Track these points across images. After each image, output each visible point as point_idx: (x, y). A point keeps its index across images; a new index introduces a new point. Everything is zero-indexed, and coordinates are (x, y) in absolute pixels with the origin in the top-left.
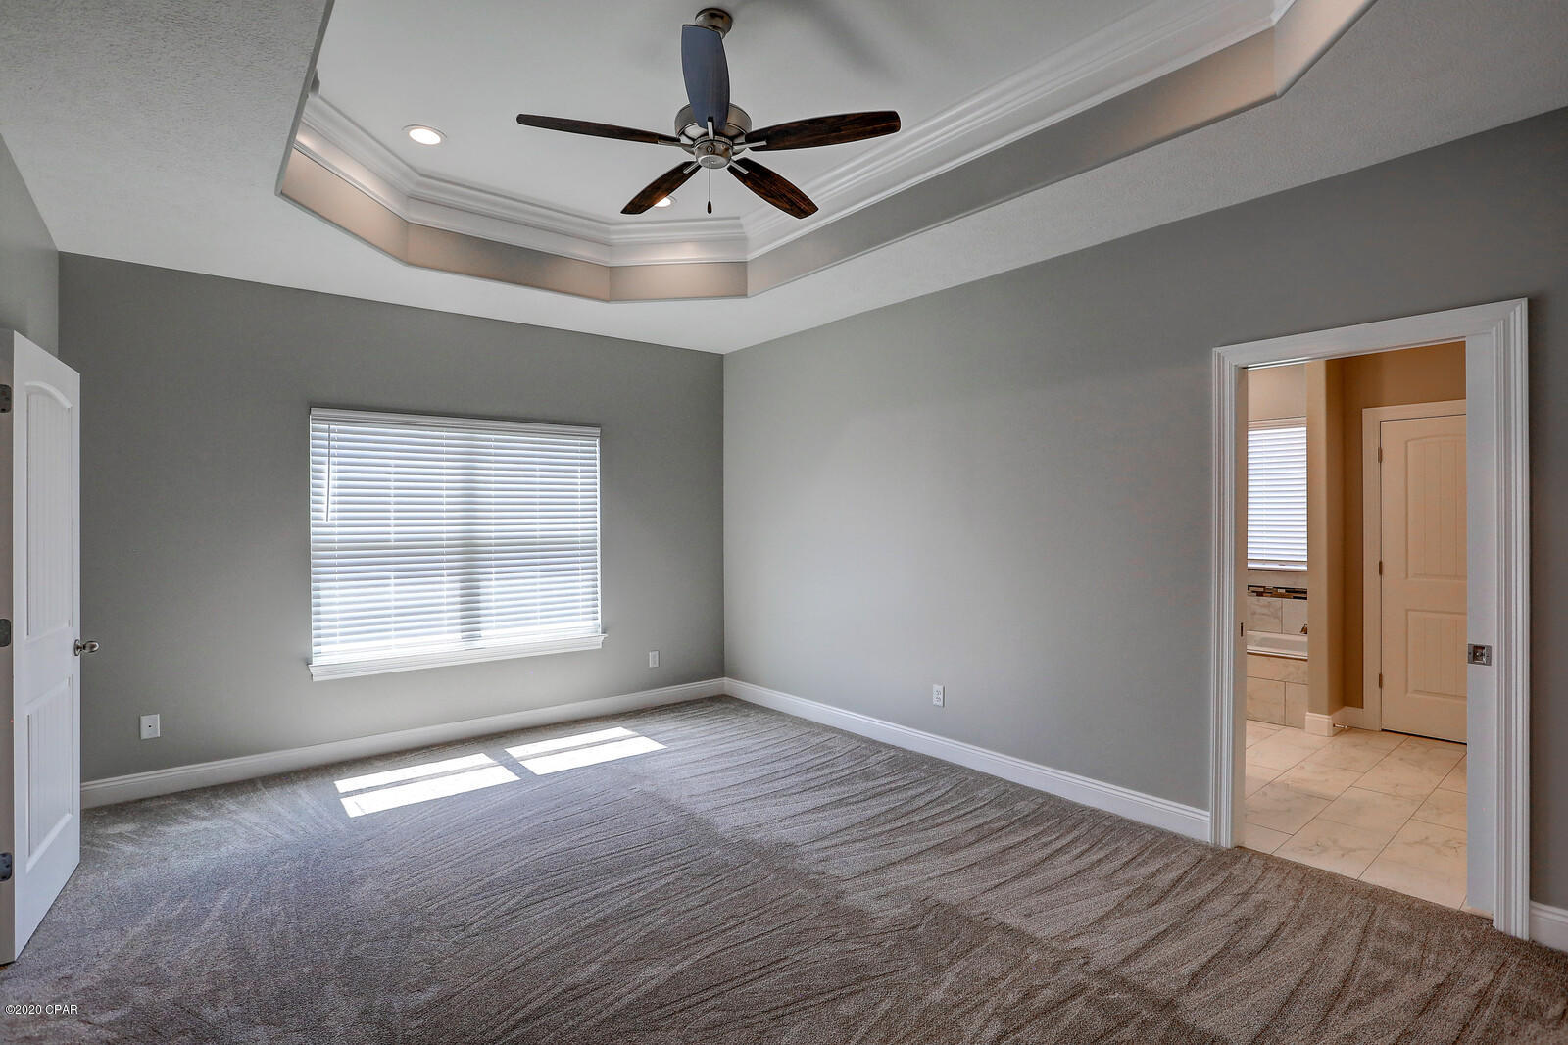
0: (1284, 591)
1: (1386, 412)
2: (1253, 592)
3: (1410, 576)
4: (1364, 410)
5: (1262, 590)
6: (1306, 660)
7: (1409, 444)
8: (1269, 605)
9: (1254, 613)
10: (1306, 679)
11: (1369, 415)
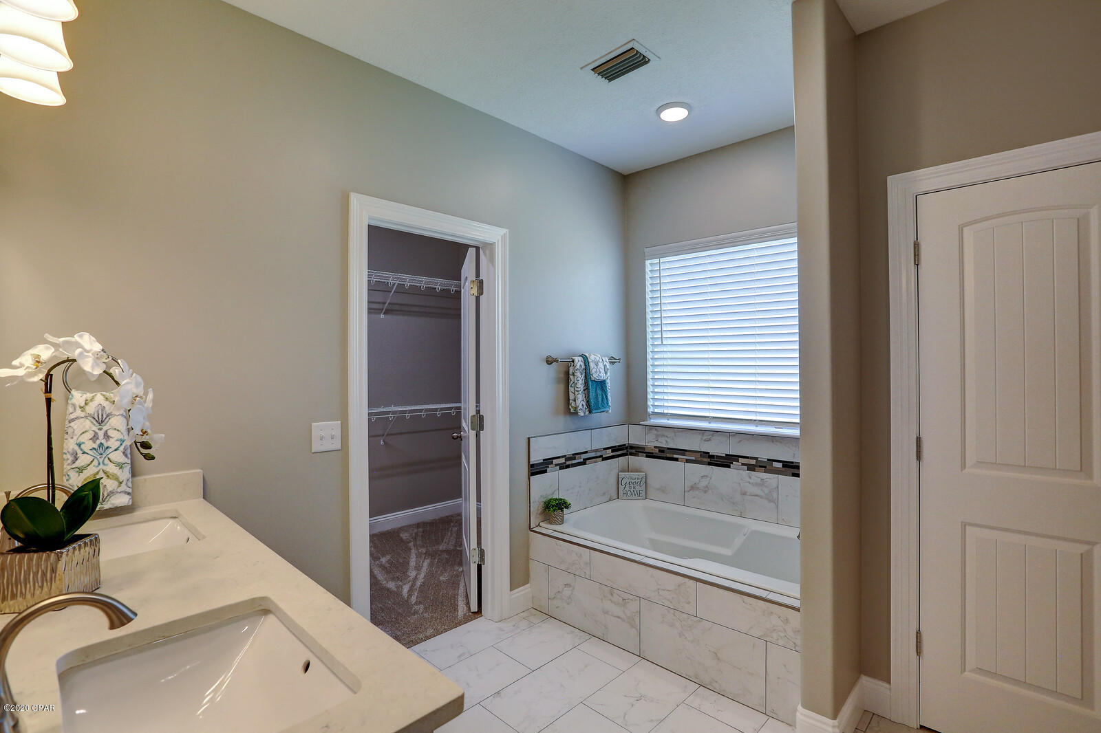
0: (780, 465)
1: (927, 177)
2: (743, 464)
3: (967, 465)
4: (890, 179)
5: (753, 462)
6: (798, 610)
7: (965, 230)
8: (762, 483)
9: (744, 494)
10: (798, 642)
11: (898, 187)
